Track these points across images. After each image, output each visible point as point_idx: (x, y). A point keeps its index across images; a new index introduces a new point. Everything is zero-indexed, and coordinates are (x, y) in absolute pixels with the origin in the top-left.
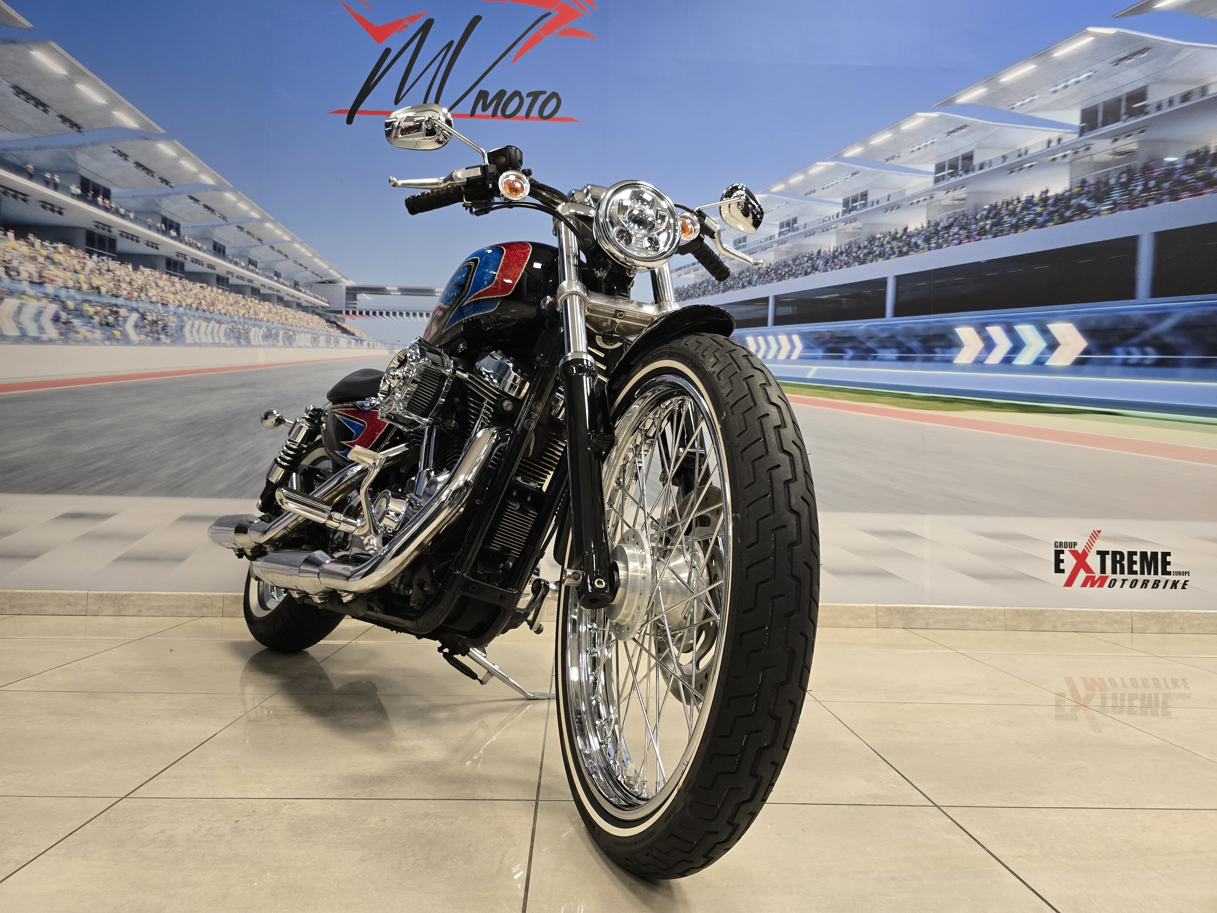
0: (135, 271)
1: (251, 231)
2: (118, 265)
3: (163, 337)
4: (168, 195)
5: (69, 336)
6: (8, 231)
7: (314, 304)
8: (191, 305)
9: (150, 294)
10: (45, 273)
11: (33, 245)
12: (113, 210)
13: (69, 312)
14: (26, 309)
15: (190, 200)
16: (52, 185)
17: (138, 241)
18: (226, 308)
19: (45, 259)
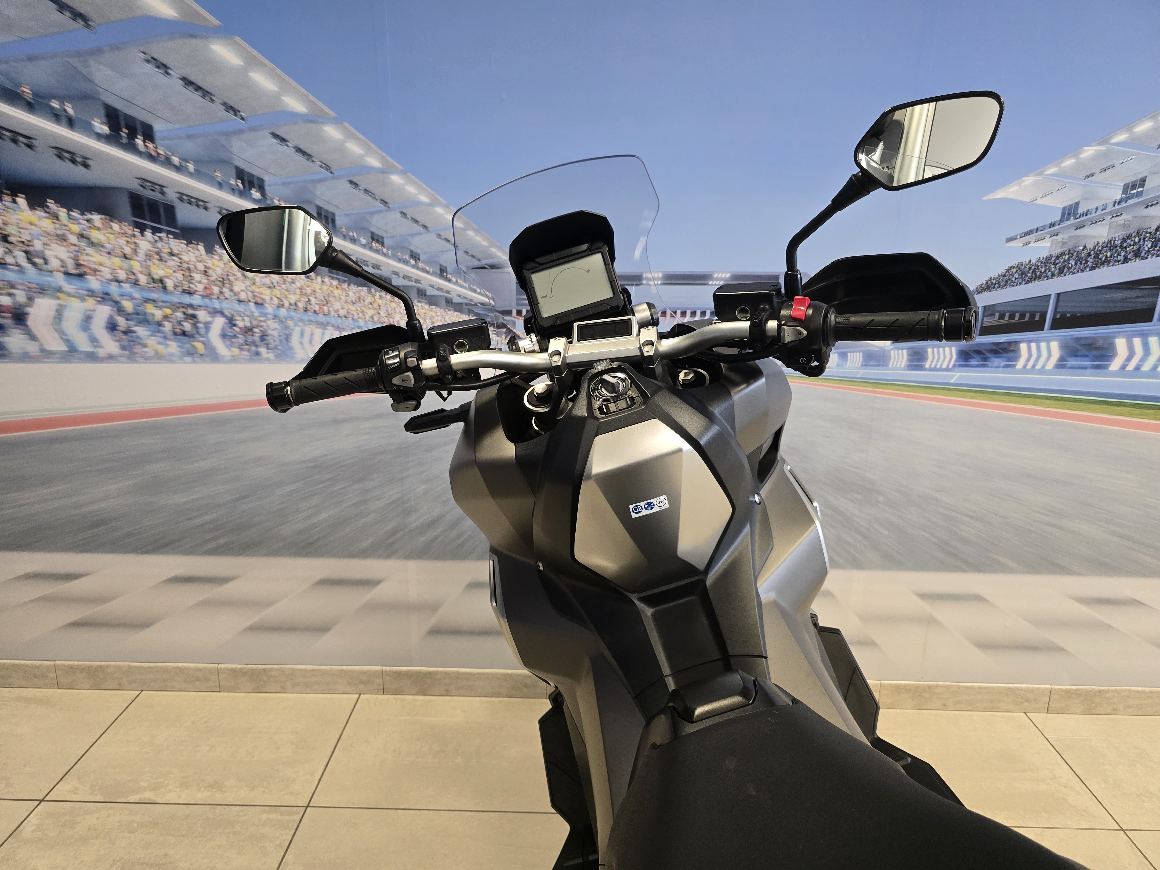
0: (210, 255)
1: (370, 188)
2: (184, 246)
3: (263, 350)
4: (239, 132)
5: (135, 350)
6: (17, 196)
7: (471, 300)
8: (296, 304)
9: (236, 289)
10: (83, 260)
11: (56, 217)
12: (162, 158)
13: (129, 317)
14: (66, 314)
15: (274, 140)
16: (64, 120)
17: (206, 208)
18: (346, 307)
19: (78, 238)
